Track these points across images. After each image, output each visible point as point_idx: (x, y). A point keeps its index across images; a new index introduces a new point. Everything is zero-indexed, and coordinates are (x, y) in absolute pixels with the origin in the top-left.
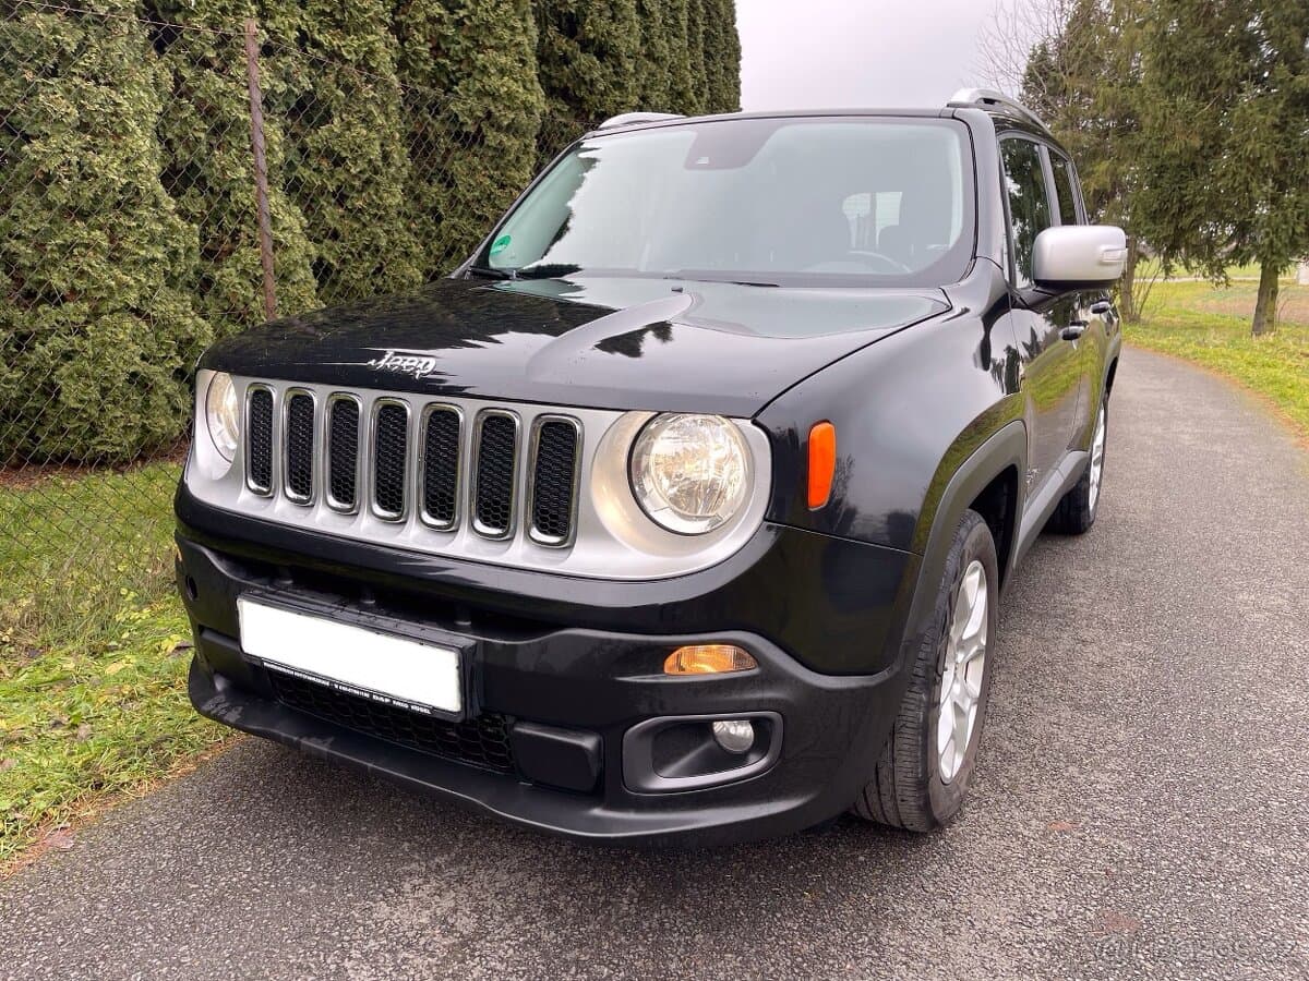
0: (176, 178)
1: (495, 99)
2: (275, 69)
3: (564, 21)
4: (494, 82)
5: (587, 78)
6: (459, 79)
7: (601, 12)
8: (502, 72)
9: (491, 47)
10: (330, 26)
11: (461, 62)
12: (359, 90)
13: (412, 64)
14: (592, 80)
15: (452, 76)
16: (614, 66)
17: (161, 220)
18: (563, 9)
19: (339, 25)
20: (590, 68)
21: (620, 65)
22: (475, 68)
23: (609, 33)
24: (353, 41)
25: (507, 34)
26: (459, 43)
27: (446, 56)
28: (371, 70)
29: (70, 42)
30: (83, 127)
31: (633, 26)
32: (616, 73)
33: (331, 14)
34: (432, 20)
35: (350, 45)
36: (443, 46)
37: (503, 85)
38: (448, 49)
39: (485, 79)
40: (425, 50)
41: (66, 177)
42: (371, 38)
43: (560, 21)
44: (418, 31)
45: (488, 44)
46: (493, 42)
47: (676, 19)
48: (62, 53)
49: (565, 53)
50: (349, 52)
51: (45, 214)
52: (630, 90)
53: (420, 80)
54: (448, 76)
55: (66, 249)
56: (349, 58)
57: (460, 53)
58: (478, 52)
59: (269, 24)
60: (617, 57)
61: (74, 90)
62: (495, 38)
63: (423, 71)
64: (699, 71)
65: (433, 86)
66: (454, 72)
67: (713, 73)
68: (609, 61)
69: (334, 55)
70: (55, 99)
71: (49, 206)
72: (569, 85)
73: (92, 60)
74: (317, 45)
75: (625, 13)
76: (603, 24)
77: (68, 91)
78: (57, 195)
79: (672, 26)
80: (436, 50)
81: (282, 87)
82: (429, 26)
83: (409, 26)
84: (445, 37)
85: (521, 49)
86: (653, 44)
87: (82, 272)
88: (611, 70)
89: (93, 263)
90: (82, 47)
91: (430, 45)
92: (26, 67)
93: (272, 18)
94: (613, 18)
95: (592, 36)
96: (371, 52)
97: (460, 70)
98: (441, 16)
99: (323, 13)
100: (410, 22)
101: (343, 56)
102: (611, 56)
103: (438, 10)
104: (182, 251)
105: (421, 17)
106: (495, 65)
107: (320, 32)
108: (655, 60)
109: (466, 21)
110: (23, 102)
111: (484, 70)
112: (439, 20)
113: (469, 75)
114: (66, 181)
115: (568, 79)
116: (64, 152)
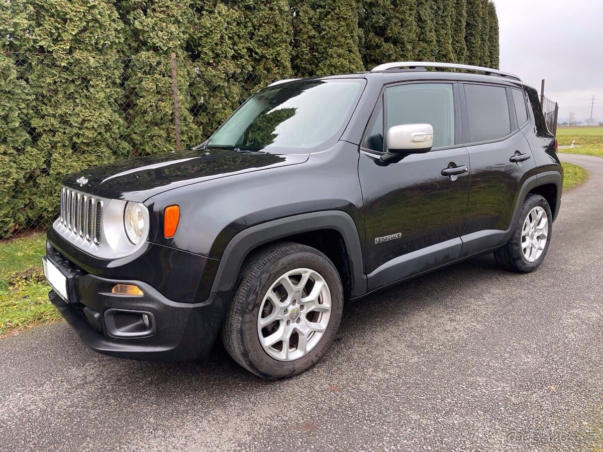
0: (195, 110)
1: (335, 68)
2: (236, 64)
3: (378, 30)
4: (335, 61)
5: (387, 54)
6: (322, 61)
7: (396, 24)
8: (339, 56)
9: (336, 46)
10: (262, 46)
11: (323, 53)
12: (272, 70)
13: (300, 56)
14: (389, 55)
15: (319, 60)
16: (401, 48)
17: (186, 126)
18: (377, 25)
19: (266, 44)
20: (388, 50)
21: (404, 46)
22: (328, 55)
23: (399, 33)
24: (271, 51)
25: (343, 40)
26: (322, 45)
27: (317, 51)
28: (278, 61)
29: (154, 61)
30: (158, 93)
31: (413, 28)
32: (402, 50)
33: (263, 41)
34: (310, 37)
35: (269, 53)
36: (315, 47)
37: (338, 62)
38: (318, 48)
39: (331, 60)
40: (306, 50)
41: (151, 111)
42: (278, 49)
43: (376, 30)
44: (304, 42)
45: (334, 45)
46: (337, 44)
47: (444, 21)
48: (151, 66)
49: (377, 43)
50: (269, 55)
51: (145, 125)
52: (409, 57)
53: (304, 63)
54: (317, 59)
55: (151, 137)
56: (268, 57)
57: (322, 50)
58: (330, 48)
59: (236, 48)
60: (403, 43)
61: (155, 79)
62: (338, 42)
63: (305, 59)
64: (461, 43)
65: (311, 64)
66: (320, 58)
67: (473, 43)
68: (399, 45)
69: (263, 56)
70: (148, 84)
71: (146, 122)
72: (379, 58)
73: (162, 67)
74: (257, 53)
75: (408, 23)
76: (396, 29)
77: (153, 79)
78: (148, 118)
79: (443, 24)
80: (312, 49)
81: (239, 71)
82: (308, 40)
83: (300, 41)
84: (316, 44)
85: (349, 45)
86: (426, 35)
87: (156, 146)
88: (400, 49)
89: (160, 142)
90: (159, 63)
91: (309, 48)
92: (139, 72)
93: (237, 45)
94: (402, 26)
95: (390, 35)
96: (279, 54)
97: (323, 56)
98: (314, 35)
99: (259, 41)
100: (301, 39)
101: (266, 56)
102: (400, 43)
103: (313, 33)
104: (193, 137)
105: (305, 37)
106: (336, 53)
107: (258, 48)
108: (426, 42)
109: (325, 36)
110: (139, 84)
111: (331, 56)
112: (314, 37)
113: (326, 58)
114: (151, 113)
115: (379, 56)
116: (150, 102)
